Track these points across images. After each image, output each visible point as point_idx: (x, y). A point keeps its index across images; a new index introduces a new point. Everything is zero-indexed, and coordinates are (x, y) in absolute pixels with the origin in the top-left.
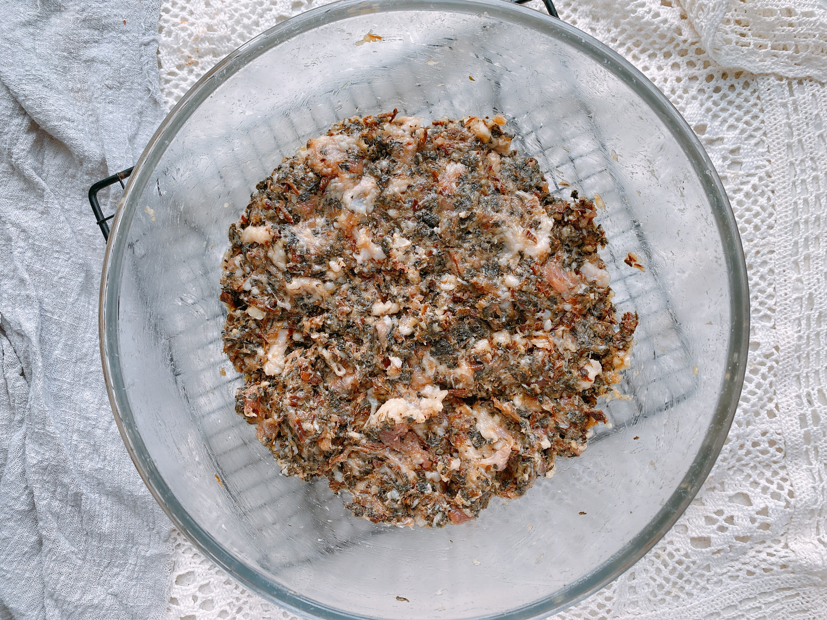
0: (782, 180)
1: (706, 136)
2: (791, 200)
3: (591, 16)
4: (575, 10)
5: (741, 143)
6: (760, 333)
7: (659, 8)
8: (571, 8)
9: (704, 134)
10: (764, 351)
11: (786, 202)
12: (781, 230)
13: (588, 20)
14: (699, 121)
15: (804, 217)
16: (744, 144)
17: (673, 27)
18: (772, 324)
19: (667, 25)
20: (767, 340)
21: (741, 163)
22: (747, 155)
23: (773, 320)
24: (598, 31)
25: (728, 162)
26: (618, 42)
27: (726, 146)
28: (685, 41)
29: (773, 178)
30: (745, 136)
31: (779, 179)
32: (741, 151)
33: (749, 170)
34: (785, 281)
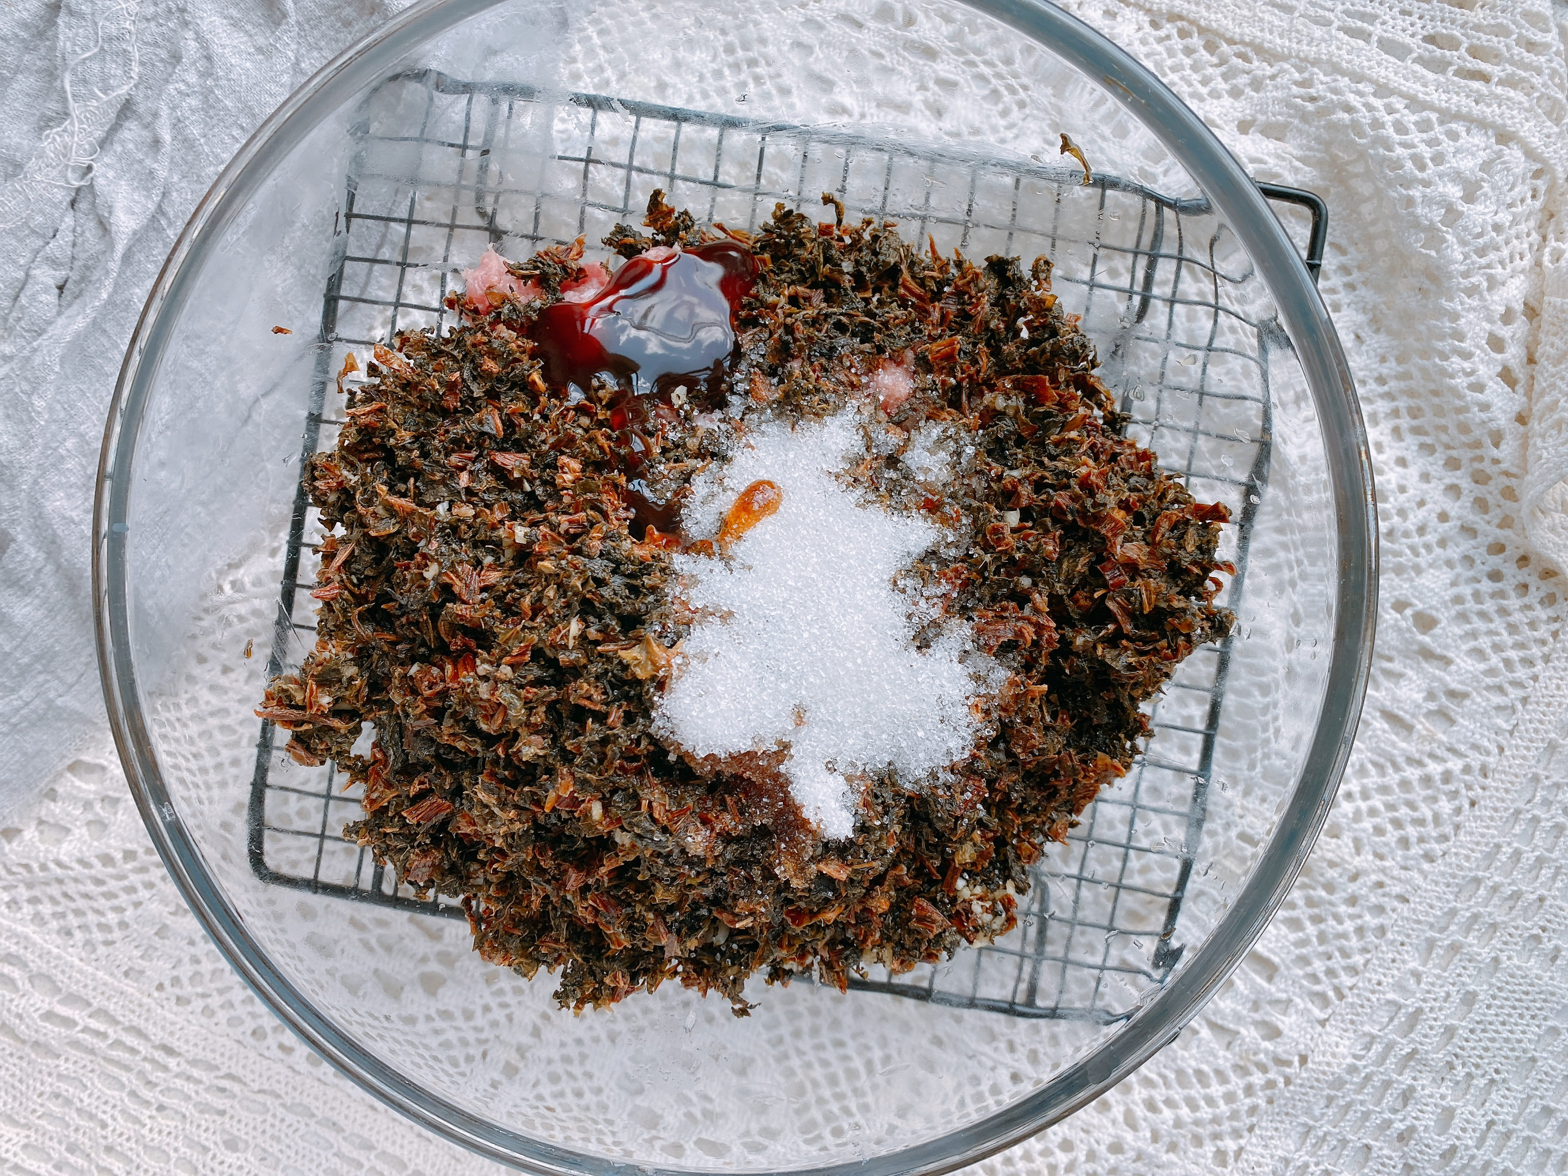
0: (1502, 794)
1: (1427, 639)
2: (1493, 836)
3: (1370, 315)
4: (1351, 287)
5: (1475, 689)
6: (1294, 1017)
7: (1491, 378)
8: (1346, 279)
9: (1424, 633)
10: (1280, 1050)
11: (1483, 835)
12: (1443, 874)
13: (1360, 318)
14: (1431, 608)
15: (1497, 879)
16: (1479, 694)
17: (1493, 425)
18: (1323, 1016)
19: (1484, 416)
20: (1296, 1035)
21: (1452, 722)
22: (1471, 716)
23: (1330, 1011)
24: (1364, 348)
25: (1432, 706)
26: (1386, 388)
27: (1448, 678)
28: (1496, 461)
29: (1488, 782)
30: (1489, 681)
31: (1497, 789)
32: (1467, 702)
33: (1459, 741)
34: (1393, 961)
